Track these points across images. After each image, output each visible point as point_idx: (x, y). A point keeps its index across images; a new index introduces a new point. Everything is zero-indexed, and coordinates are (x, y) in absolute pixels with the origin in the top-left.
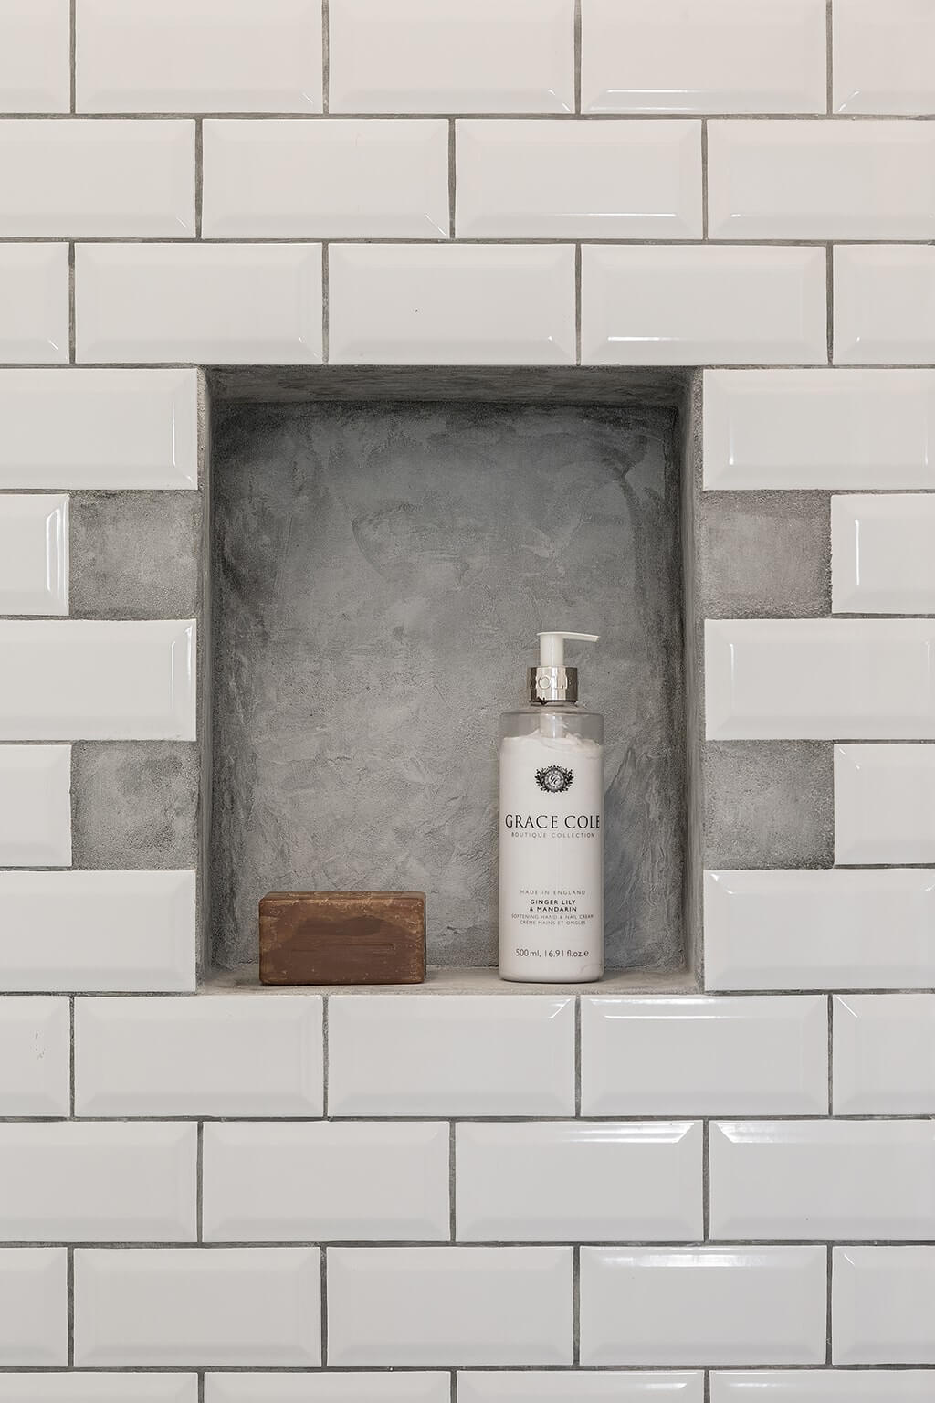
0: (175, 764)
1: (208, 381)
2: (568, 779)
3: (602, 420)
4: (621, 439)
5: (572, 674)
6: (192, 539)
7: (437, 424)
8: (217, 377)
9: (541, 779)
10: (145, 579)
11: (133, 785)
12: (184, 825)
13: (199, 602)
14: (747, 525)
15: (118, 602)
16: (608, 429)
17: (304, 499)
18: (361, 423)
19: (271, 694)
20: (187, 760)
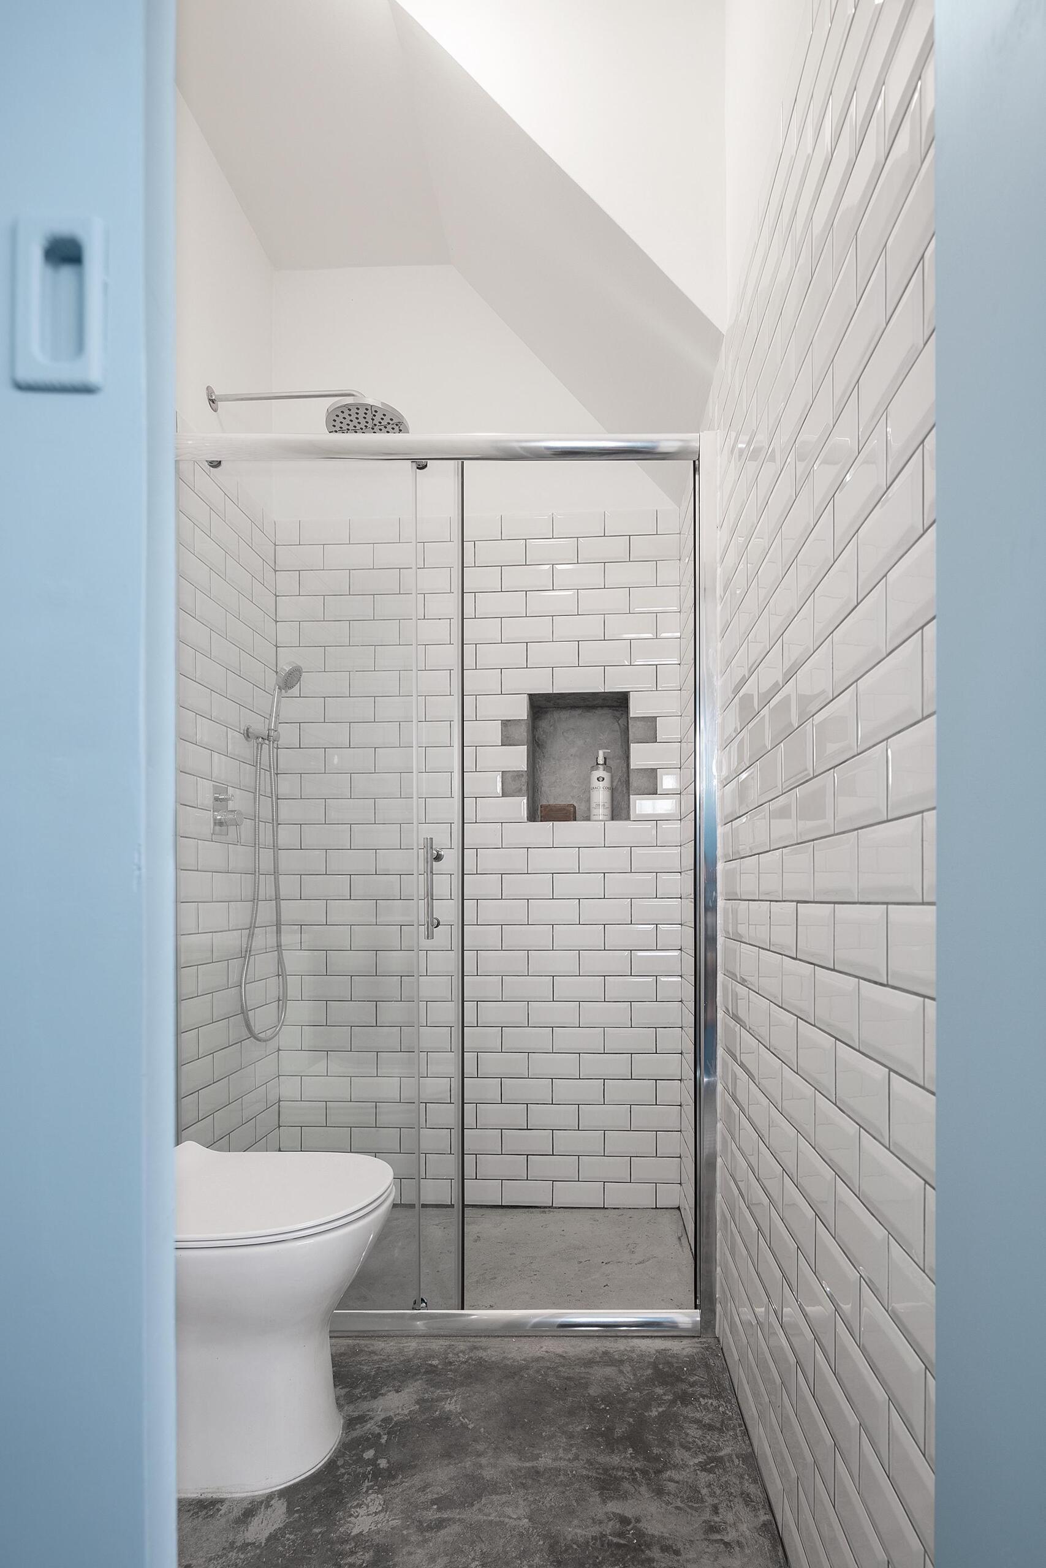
0: (523, 775)
1: (530, 699)
2: (604, 779)
3: (613, 710)
4: (618, 714)
5: (605, 758)
6: (526, 729)
7: (579, 711)
8: (531, 697)
9: (598, 779)
10: (516, 738)
11: (514, 780)
12: (524, 788)
13: (527, 742)
14: (640, 724)
15: (511, 743)
16: (615, 712)
17: (552, 728)
18: (564, 712)
19: (545, 768)
20: (525, 774)
